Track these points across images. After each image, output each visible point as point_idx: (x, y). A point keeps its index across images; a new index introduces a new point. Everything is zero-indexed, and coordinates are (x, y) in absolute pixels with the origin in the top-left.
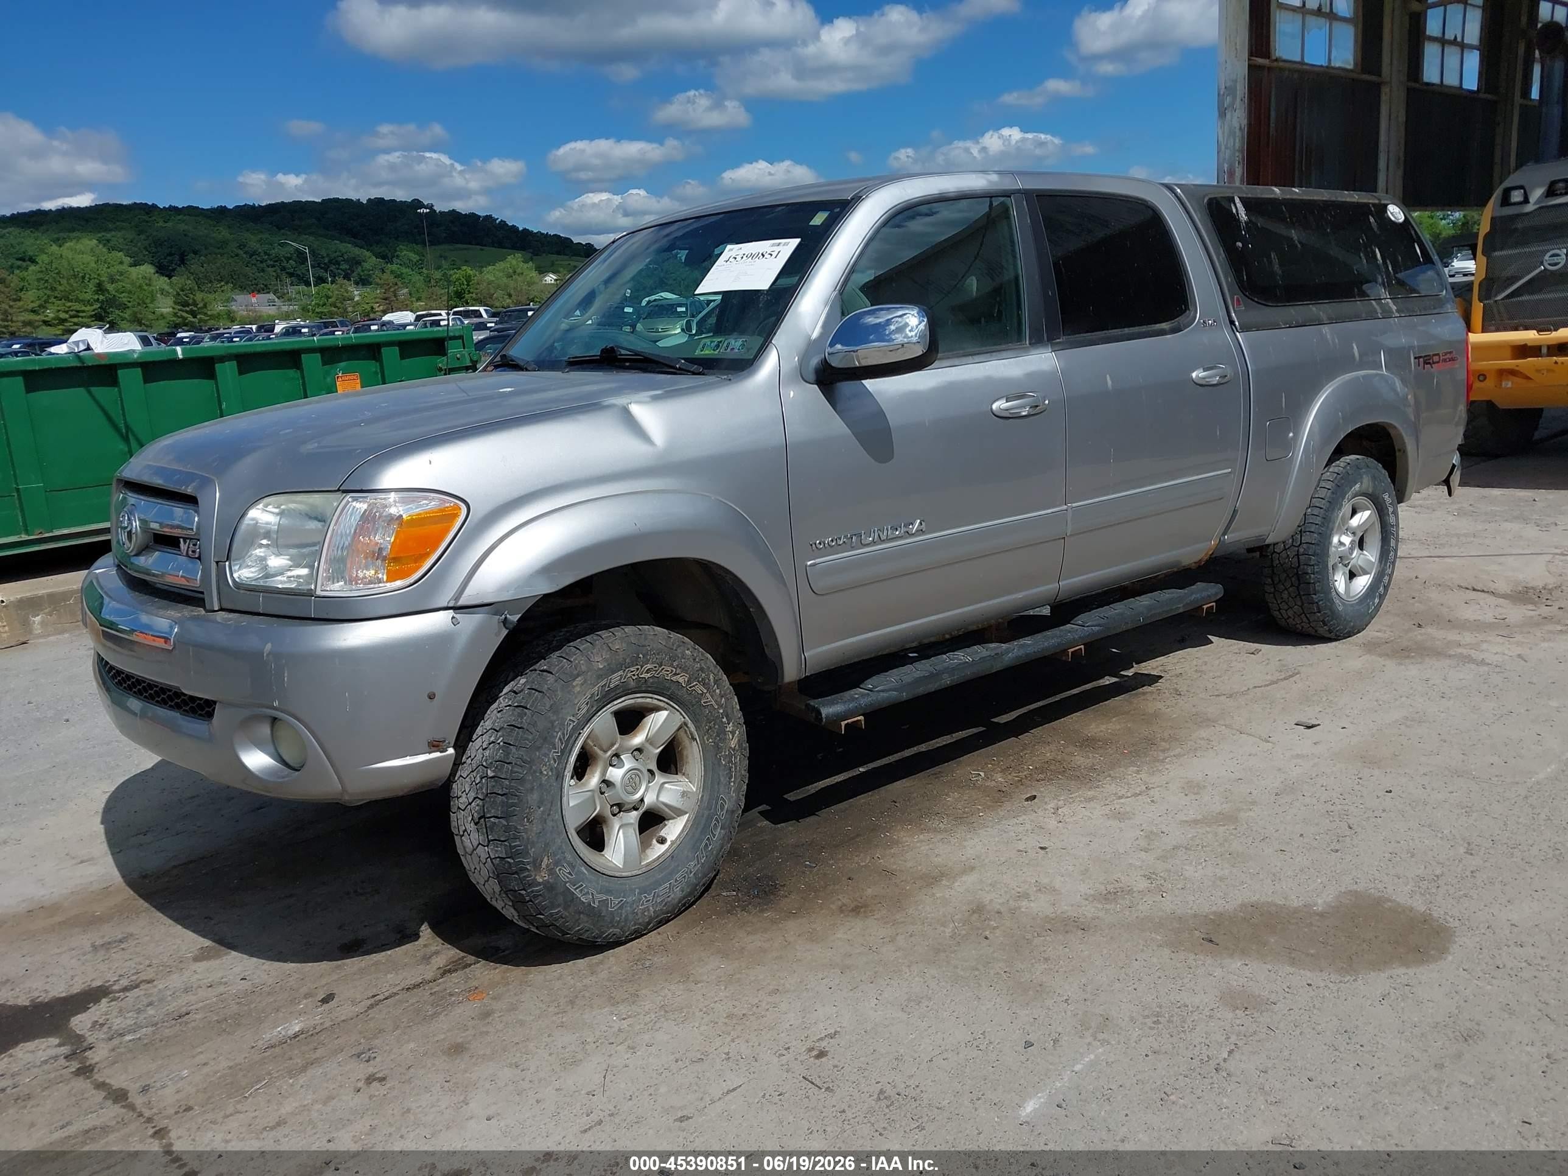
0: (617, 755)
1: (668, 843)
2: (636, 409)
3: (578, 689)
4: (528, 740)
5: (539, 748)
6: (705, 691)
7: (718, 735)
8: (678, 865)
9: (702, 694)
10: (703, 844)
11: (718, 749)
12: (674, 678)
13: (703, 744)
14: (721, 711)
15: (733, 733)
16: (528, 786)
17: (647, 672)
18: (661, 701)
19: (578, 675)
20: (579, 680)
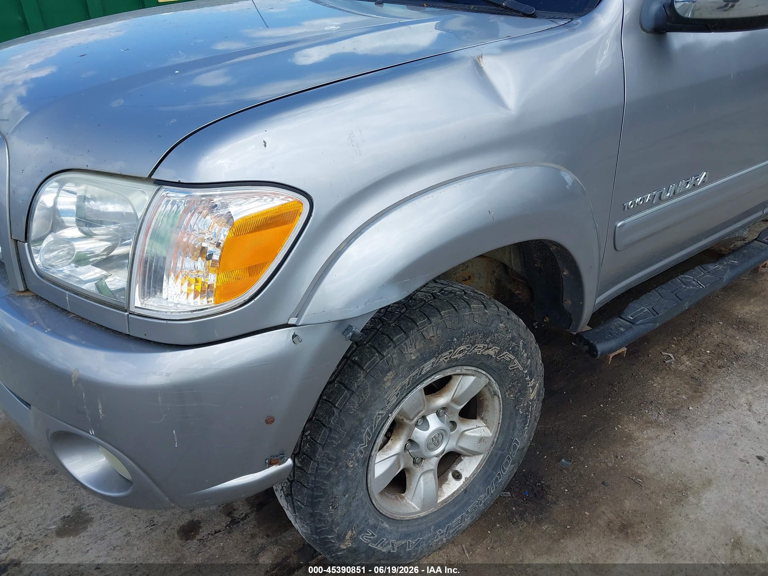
0: (424, 418)
1: (463, 480)
2: (487, 63)
3: (388, 384)
4: (335, 439)
5: (345, 447)
6: (513, 358)
7: (520, 391)
8: (470, 499)
9: (510, 361)
10: (494, 479)
11: (517, 401)
12: (486, 353)
13: (504, 399)
14: (526, 372)
15: (533, 387)
16: (334, 480)
17: (460, 353)
18: (469, 370)
19: (389, 370)
20: (390, 375)
